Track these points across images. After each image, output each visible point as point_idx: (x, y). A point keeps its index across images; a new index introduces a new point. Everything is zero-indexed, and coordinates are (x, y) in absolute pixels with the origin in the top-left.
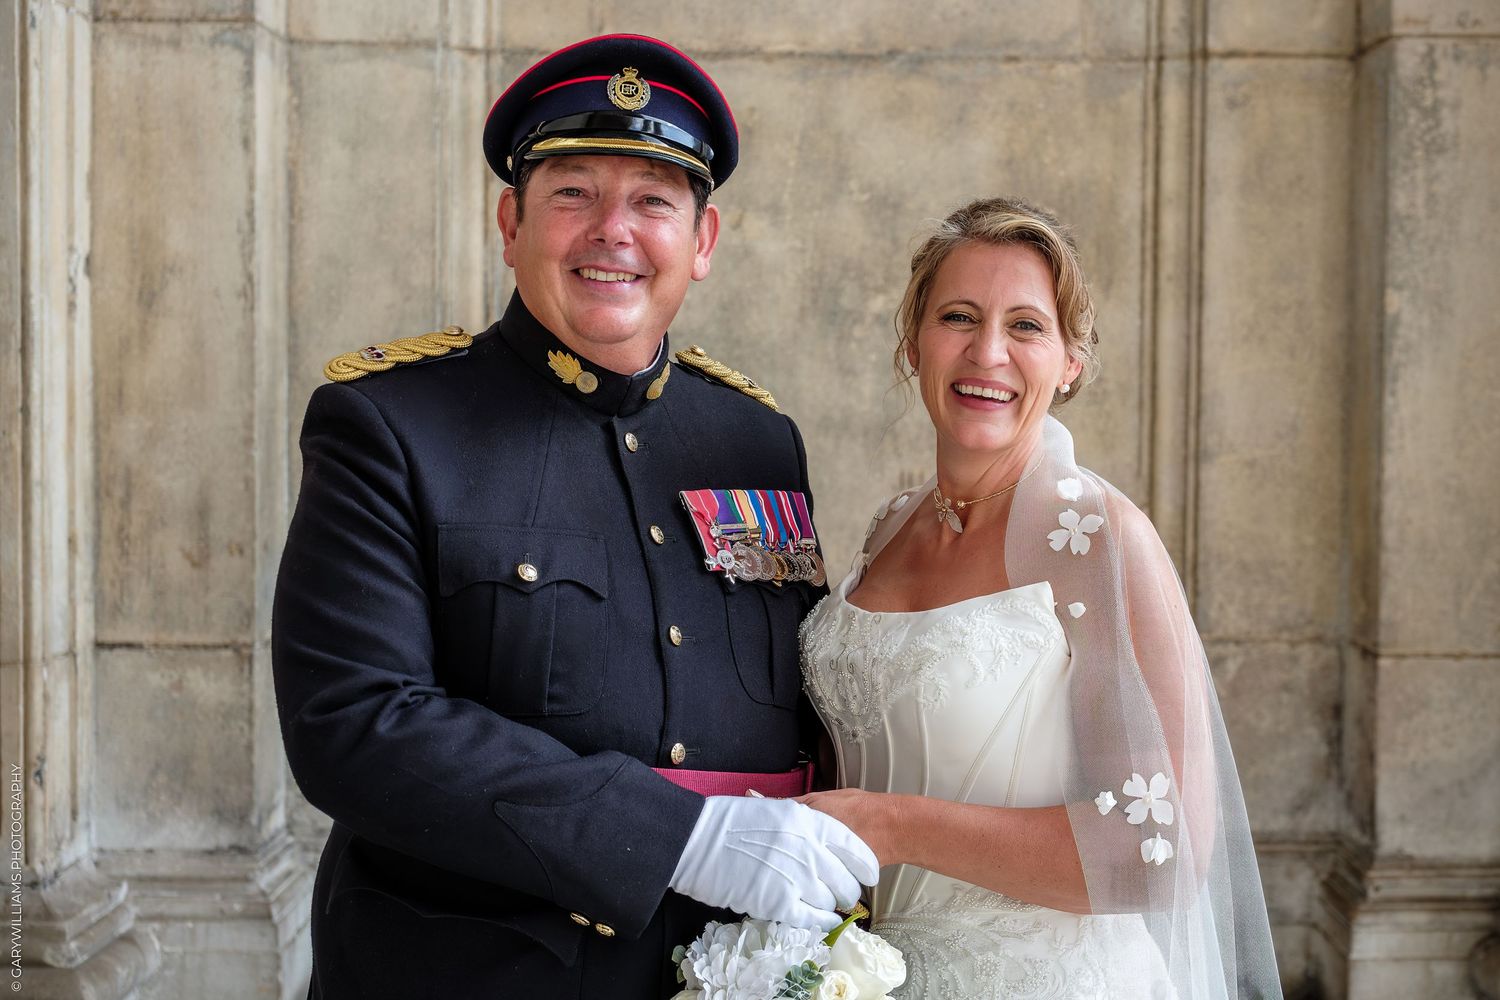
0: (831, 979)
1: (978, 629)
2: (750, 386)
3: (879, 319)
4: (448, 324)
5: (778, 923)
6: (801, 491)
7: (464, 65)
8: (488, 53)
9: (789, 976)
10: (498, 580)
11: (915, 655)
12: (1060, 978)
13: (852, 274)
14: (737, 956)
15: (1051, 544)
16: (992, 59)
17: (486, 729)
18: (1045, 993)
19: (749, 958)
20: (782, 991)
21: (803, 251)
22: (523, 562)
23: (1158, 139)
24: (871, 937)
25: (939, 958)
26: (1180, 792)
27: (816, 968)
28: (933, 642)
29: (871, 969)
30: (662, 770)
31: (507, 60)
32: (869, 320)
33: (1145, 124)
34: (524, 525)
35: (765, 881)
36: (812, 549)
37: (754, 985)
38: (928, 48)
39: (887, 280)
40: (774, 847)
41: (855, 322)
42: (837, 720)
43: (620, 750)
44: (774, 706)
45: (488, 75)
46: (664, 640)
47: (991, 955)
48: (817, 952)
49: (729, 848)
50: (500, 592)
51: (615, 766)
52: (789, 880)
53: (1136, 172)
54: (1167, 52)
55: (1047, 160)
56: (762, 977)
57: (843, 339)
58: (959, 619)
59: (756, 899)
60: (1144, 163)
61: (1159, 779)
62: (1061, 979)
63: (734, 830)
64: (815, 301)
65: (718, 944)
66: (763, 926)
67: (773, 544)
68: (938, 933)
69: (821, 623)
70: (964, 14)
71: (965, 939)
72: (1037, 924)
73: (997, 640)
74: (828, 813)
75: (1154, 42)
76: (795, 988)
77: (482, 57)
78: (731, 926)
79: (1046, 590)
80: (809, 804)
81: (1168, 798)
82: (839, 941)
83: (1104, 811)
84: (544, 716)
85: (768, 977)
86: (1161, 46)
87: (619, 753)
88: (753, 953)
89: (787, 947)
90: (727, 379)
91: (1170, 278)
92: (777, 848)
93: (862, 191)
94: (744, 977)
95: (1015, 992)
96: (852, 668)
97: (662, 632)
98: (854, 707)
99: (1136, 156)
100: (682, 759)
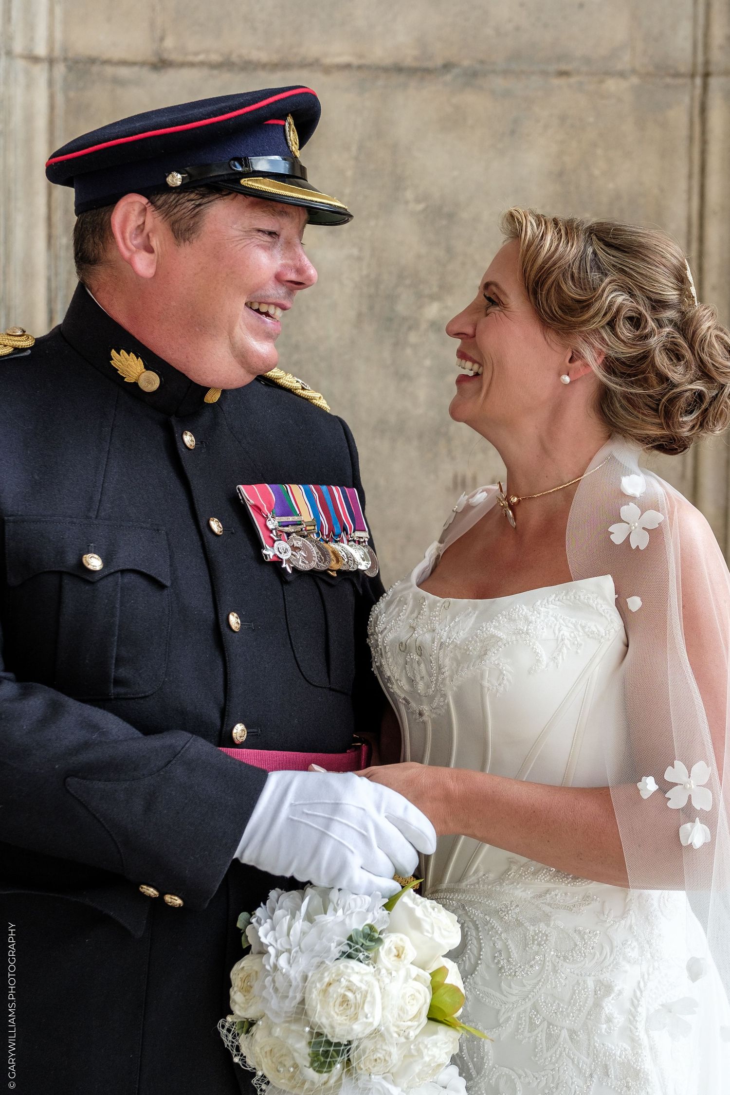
0: (390, 941)
1: (542, 618)
2: (303, 389)
3: (434, 325)
4: (12, 325)
5: (340, 890)
6: (354, 487)
7: (27, 73)
8: (51, 61)
9: (350, 938)
10: (63, 569)
11: (481, 641)
12: (607, 949)
13: (408, 282)
14: (301, 921)
15: (612, 537)
16: (545, 73)
17: (55, 710)
18: (594, 961)
19: (312, 923)
20: (344, 953)
21: (359, 259)
22: (88, 553)
23: (703, 153)
24: (428, 902)
25: (493, 927)
26: (721, 780)
27: (375, 931)
28: (501, 629)
29: (428, 932)
30: (225, 749)
31: (70, 69)
32: (424, 326)
33: (691, 139)
34: (88, 517)
35: (327, 851)
36: (365, 541)
37: (317, 948)
38: (482, 62)
39: (441, 287)
40: (335, 818)
41: (410, 328)
42: (405, 699)
43: (185, 729)
44: (330, 689)
45: (51, 83)
46: (223, 627)
47: (542, 926)
48: (377, 916)
49: (292, 820)
50: (66, 580)
51: (182, 743)
52: (350, 850)
53: (682, 185)
54: (713, 68)
55: (597, 172)
56: (324, 940)
57: (399, 345)
58: (524, 607)
59: (318, 869)
60: (690, 176)
61: (699, 768)
62: (609, 951)
63: (297, 803)
64: (371, 308)
65: (281, 911)
66: (325, 893)
67: (328, 536)
68: (492, 904)
69: (393, 607)
70: (518, 29)
71: (517, 910)
72: (587, 898)
73: (560, 631)
74: (386, 785)
75: (700, 59)
76: (357, 950)
77: (45, 66)
78: (294, 893)
79: (607, 583)
80: (369, 777)
81: (709, 785)
82: (397, 906)
83: (645, 795)
84: (111, 700)
85: (330, 940)
86: (707, 63)
87: (183, 732)
88: (316, 917)
89: (349, 912)
90: (281, 381)
91: (714, 288)
92: (339, 819)
93: (418, 201)
94: (308, 940)
95: (565, 960)
96: (420, 650)
97: (222, 618)
98: (421, 686)
99: (681, 168)
100: (244, 738)
